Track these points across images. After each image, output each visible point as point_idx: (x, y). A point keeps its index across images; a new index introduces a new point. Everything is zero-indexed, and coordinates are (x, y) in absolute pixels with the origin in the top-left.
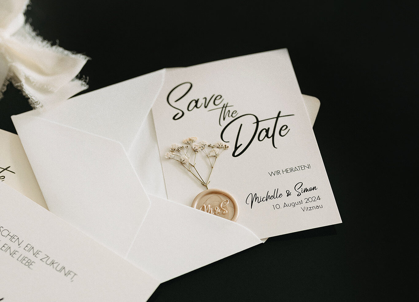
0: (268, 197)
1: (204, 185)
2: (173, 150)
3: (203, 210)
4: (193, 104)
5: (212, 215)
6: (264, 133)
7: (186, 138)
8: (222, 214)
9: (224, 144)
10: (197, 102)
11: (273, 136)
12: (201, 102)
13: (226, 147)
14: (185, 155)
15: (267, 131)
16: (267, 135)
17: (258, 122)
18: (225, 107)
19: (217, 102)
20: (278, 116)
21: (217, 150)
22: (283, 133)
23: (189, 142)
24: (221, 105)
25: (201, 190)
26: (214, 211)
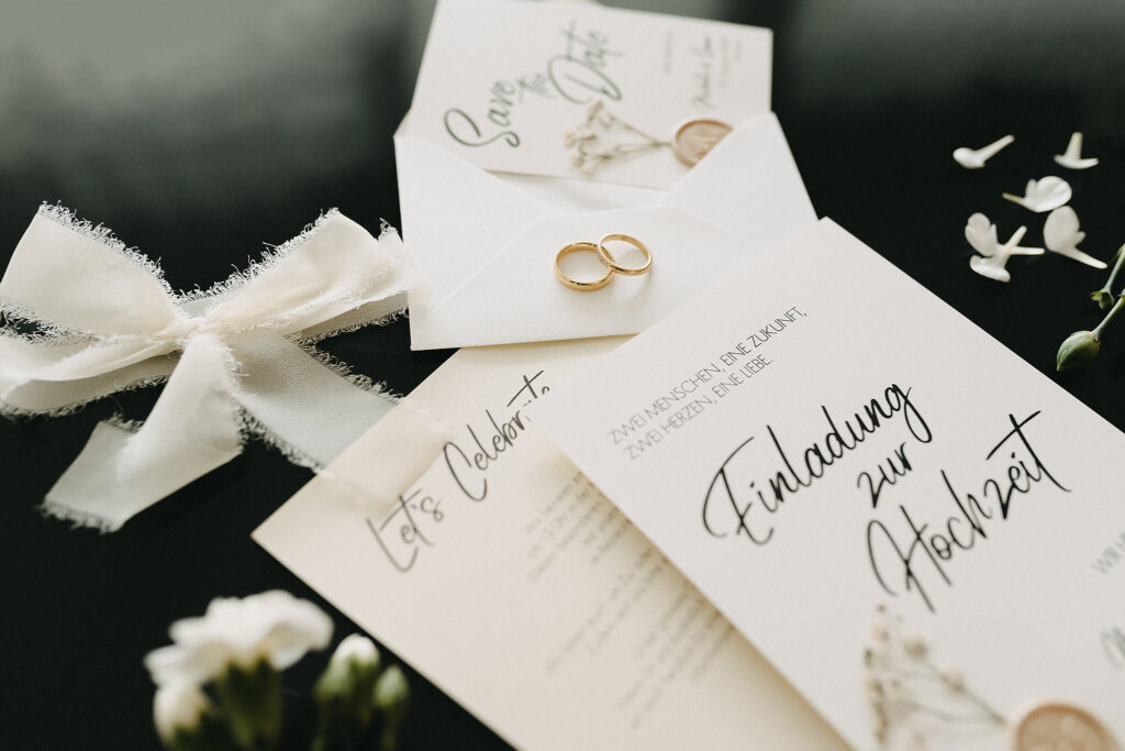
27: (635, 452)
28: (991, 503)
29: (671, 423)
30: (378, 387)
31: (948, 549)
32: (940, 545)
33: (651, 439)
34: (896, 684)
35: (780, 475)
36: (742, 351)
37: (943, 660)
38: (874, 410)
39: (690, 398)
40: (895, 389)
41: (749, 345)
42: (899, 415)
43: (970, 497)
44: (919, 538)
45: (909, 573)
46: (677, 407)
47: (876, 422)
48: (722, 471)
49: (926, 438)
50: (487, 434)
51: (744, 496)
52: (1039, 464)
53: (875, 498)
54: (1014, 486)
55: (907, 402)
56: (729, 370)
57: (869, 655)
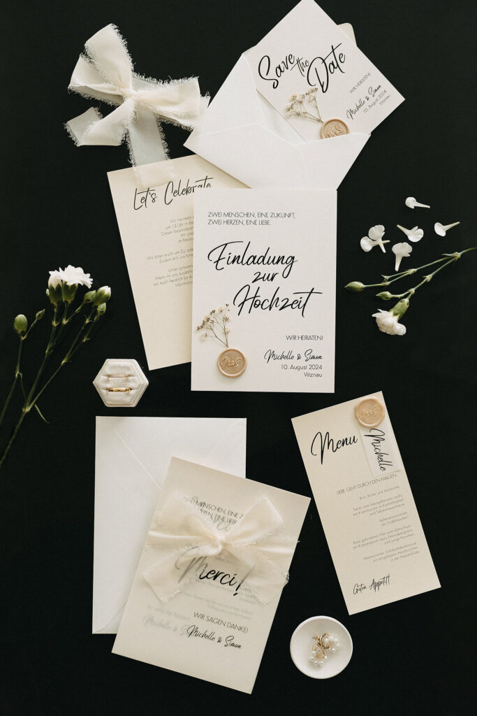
0: (358, 108)
1: (319, 121)
2: (289, 110)
3: (330, 137)
4: (278, 70)
5: (336, 137)
6: (332, 66)
7: (290, 97)
8: (341, 133)
9: (314, 88)
10: (279, 68)
11: (338, 65)
12: (282, 66)
13: (316, 89)
14: (297, 108)
15: (333, 64)
16: (334, 67)
17: (324, 61)
18: (298, 61)
19: (292, 61)
20: (333, 50)
21: (313, 94)
22: (342, 60)
23: (294, 98)
24: (296, 62)
25: (320, 126)
26: (336, 134)
27: (211, 222)
28: (281, 304)
29: (227, 222)
30: (167, 150)
31: (258, 306)
32: (258, 303)
33: (218, 222)
34: (213, 321)
35: (239, 257)
36: (266, 216)
37: (228, 326)
38: (281, 259)
39: (239, 219)
40: (293, 258)
41: (269, 215)
42: (286, 265)
43: (278, 298)
44: (254, 298)
45: (243, 303)
46: (233, 218)
47: (277, 263)
48: (226, 244)
49: (285, 276)
50: (183, 186)
51: (225, 255)
52: (305, 305)
53: (255, 280)
54: (292, 305)
55: (292, 264)
56: (257, 218)
57: (214, 312)
